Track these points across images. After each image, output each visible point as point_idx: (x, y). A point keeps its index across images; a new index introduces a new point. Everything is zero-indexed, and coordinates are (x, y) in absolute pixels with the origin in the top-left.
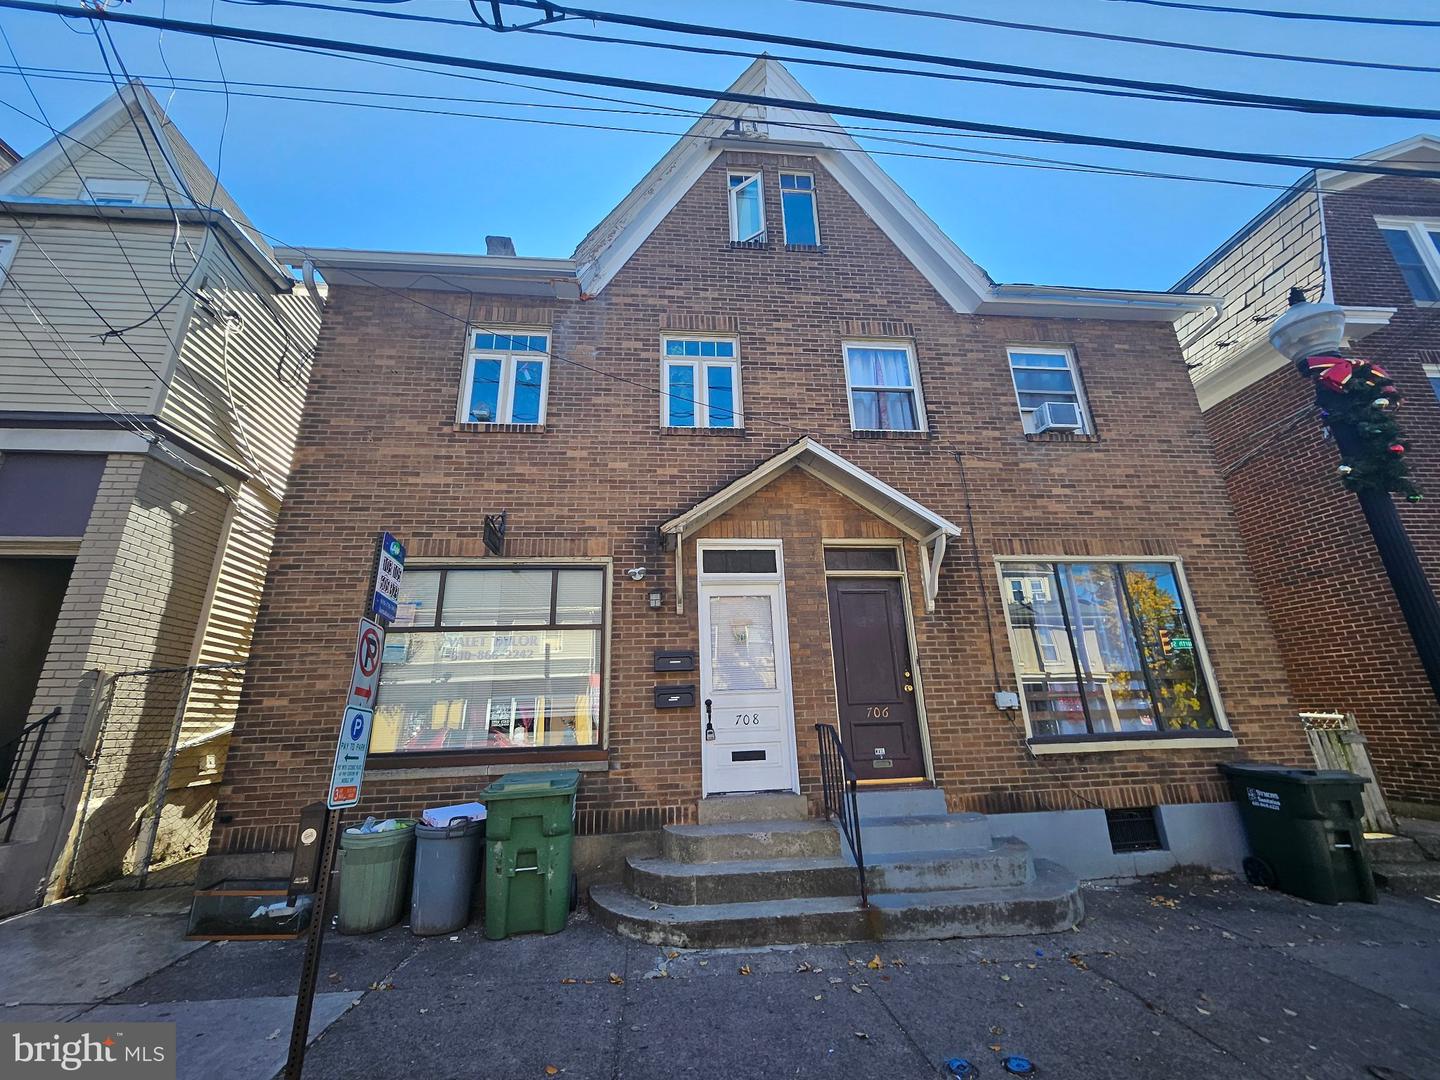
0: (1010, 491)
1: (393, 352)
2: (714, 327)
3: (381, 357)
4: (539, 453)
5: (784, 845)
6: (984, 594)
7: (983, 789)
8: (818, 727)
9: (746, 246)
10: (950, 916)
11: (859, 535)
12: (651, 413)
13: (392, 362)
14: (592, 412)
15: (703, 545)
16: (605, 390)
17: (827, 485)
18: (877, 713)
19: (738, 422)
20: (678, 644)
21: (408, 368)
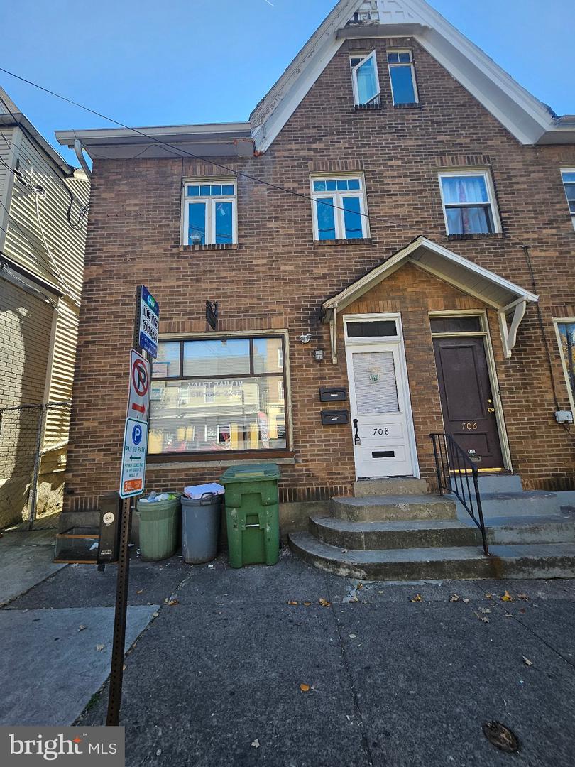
0: (565, 272)
1: (137, 201)
2: (347, 169)
3: (130, 205)
4: (235, 263)
5: (418, 512)
6: (546, 345)
7: (547, 475)
8: (432, 436)
9: (367, 107)
10: (552, 563)
11: (455, 308)
12: (306, 232)
13: (137, 208)
14: (268, 233)
15: (347, 319)
16: (275, 217)
17: (430, 274)
18: (469, 427)
19: (365, 234)
20: (334, 384)
21: (148, 211)
